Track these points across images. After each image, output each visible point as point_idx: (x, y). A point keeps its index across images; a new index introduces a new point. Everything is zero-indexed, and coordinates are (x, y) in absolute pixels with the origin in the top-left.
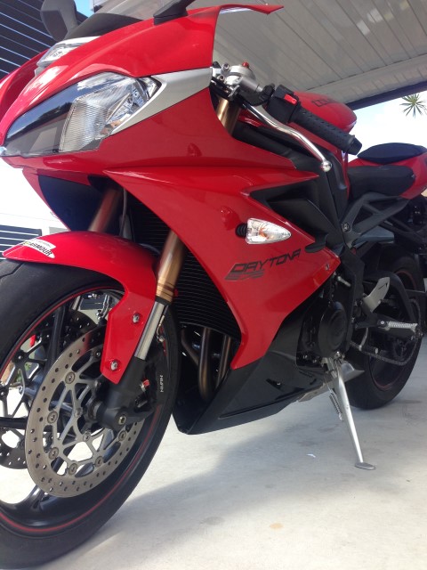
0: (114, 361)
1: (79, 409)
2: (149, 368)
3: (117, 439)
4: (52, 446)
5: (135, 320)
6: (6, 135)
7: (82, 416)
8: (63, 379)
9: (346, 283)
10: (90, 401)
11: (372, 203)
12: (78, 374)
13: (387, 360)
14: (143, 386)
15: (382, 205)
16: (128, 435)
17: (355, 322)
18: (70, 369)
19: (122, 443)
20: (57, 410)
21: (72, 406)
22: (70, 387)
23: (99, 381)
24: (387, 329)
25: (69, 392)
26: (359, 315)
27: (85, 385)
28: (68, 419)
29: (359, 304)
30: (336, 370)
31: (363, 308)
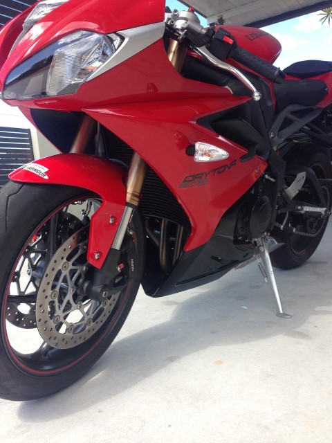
0: (98, 252)
1: (73, 287)
2: (123, 255)
3: (101, 306)
4: (55, 315)
5: (111, 222)
6: (5, 82)
7: (76, 292)
8: (60, 268)
9: (272, 179)
10: (81, 281)
11: (293, 113)
12: (71, 263)
13: (302, 233)
14: (119, 269)
15: (301, 114)
16: (109, 302)
17: (278, 209)
18: (65, 260)
19: (105, 308)
20: (57, 289)
21: (67, 285)
22: (65, 273)
23: (87, 266)
24: (303, 212)
25: (65, 276)
26: (281, 203)
27: (76, 270)
28: (65, 295)
29: (281, 195)
30: (263, 246)
31: (284, 197)
